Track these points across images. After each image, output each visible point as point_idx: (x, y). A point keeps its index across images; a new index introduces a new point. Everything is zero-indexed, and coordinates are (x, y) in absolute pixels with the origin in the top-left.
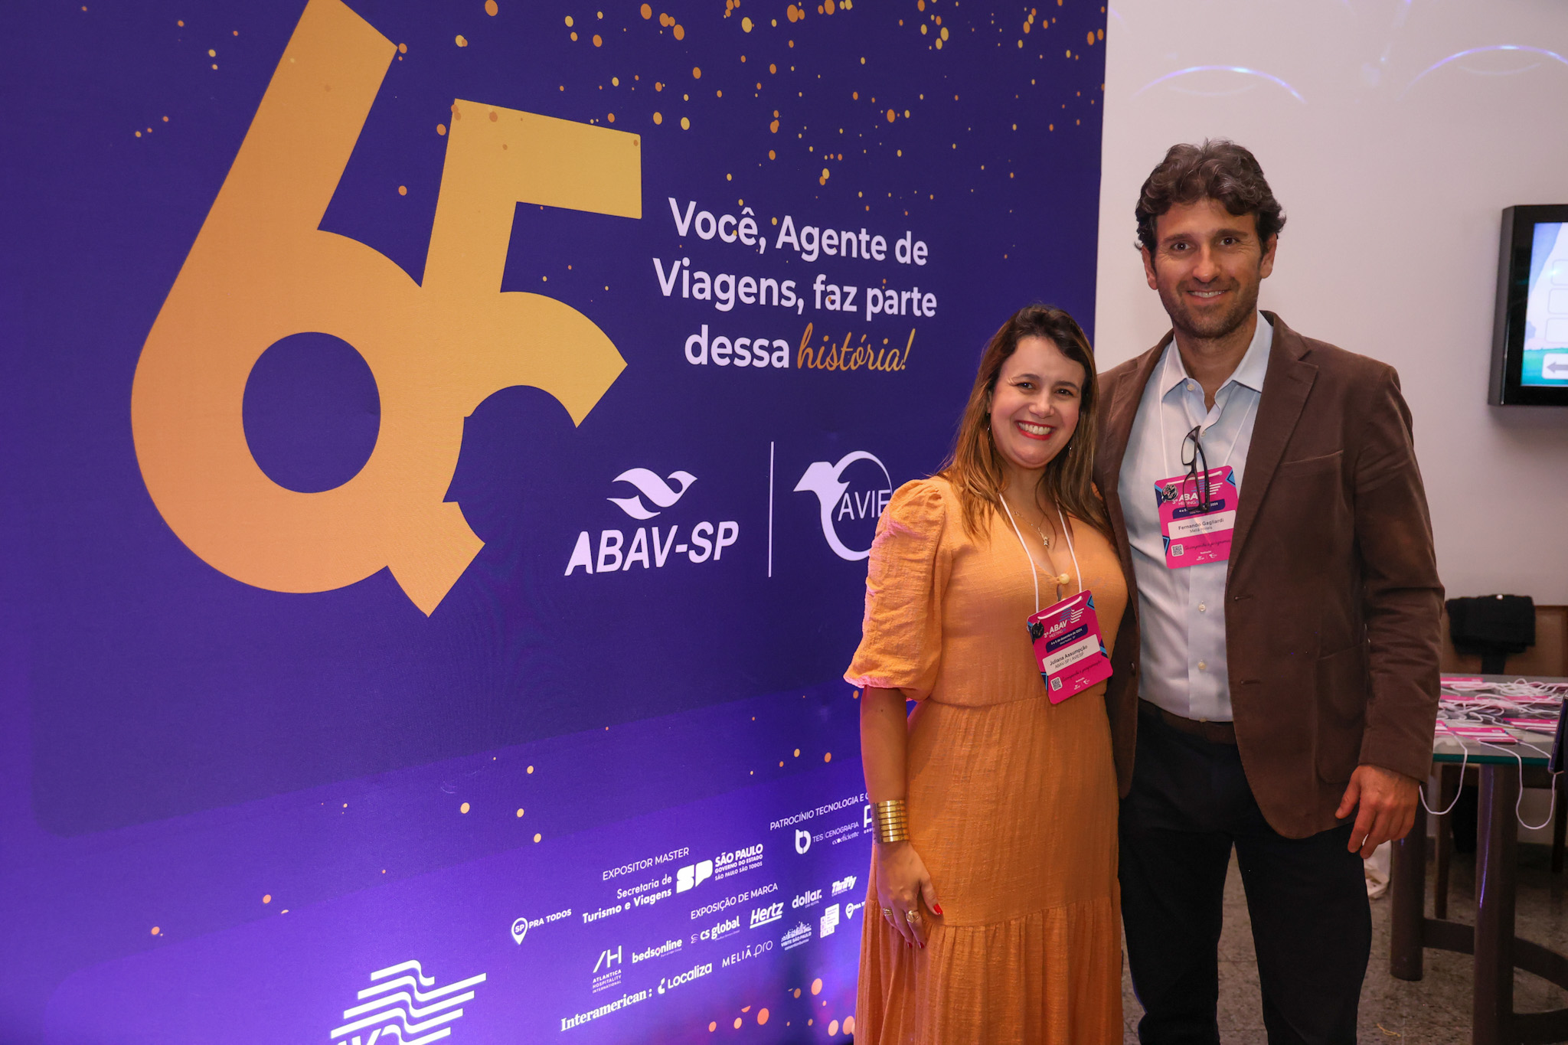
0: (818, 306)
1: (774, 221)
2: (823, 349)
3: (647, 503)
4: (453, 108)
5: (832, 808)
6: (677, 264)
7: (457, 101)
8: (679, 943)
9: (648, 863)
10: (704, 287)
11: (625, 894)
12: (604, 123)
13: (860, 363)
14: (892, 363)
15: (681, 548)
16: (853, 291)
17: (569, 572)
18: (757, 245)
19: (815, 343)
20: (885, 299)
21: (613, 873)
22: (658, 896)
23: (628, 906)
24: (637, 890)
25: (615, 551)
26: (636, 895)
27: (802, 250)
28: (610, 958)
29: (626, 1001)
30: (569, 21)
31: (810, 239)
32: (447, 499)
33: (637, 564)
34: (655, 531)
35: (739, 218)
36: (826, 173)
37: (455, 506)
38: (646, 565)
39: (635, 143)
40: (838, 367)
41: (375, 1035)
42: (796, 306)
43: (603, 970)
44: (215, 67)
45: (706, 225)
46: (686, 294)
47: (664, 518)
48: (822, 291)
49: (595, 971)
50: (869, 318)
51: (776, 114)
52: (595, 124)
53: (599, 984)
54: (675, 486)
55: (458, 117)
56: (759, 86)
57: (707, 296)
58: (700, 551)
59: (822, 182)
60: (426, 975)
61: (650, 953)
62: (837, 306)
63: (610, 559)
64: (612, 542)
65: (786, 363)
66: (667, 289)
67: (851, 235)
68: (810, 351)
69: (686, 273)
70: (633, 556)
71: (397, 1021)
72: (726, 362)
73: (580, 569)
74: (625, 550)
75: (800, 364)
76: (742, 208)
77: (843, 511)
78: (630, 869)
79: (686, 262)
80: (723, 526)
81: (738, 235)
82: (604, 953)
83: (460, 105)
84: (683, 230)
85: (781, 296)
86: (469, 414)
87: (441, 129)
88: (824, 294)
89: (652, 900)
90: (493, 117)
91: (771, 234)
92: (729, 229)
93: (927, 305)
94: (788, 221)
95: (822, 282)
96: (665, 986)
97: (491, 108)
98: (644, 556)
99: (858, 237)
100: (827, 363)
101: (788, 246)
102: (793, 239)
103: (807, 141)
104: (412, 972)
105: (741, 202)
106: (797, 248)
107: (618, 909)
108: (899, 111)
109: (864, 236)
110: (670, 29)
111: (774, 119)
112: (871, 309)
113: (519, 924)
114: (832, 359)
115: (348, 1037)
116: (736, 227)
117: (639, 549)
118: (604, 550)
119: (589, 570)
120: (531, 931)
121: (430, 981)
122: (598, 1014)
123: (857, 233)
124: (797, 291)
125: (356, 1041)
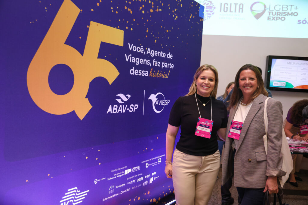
0: (153, 65)
1: (147, 49)
3: (122, 100)
5: (152, 159)
6: (129, 55)
7: (91, 21)
8: (125, 184)
9: (120, 169)
10: (134, 60)
11: (115, 175)
12: (117, 28)
13: (160, 76)
14: (166, 76)
15: (128, 109)
16: (160, 63)
17: (107, 113)
18: (143, 53)
19: (153, 72)
20: (165, 65)
21: (113, 171)
22: (121, 175)
23: (116, 177)
24: (118, 174)
25: (116, 109)
26: (117, 175)
28: (112, 187)
29: (115, 195)
30: (112, 8)
31: (153, 52)
32: (86, 98)
33: (120, 112)
34: (123, 106)
35: (140, 48)
36: (156, 41)
37: (87, 99)
38: (121, 112)
39: (123, 32)
40: (157, 77)
41: (68, 202)
42: (150, 65)
43: (111, 189)
44: (46, 11)
45: (135, 49)
46: (130, 61)
47: (125, 103)
49: (109, 190)
50: (162, 68)
51: (148, 29)
52: (116, 28)
53: (110, 192)
54: (127, 97)
55: (91, 24)
56: (145, 23)
57: (134, 62)
58: (131, 110)
60: (78, 190)
61: (119, 186)
62: (157, 65)
63: (115, 111)
64: (115, 107)
65: (147, 75)
66: (127, 60)
67: (160, 52)
68: (152, 73)
69: (131, 57)
70: (119, 110)
71: (72, 199)
72: (137, 74)
73: (110, 112)
74: (118, 109)
75: (150, 76)
77: (156, 103)
78: (116, 170)
79: (131, 55)
80: (135, 105)
81: (140, 51)
83: (92, 22)
84: (130, 49)
85: (147, 63)
86: (91, 81)
87: (88, 27)
88: (155, 63)
89: (120, 176)
90: (98, 25)
91: (146, 51)
92: (139, 49)
93: (172, 66)
94: (149, 49)
95: (154, 61)
96: (122, 193)
97: (97, 23)
98: (121, 110)
100: (155, 76)
101: (149, 53)
102: (150, 52)
103: (153, 34)
104: (76, 190)
105: (141, 45)
106: (150, 54)
107: (114, 178)
108: (169, 30)
109: (162, 53)
110: (130, 11)
112: (163, 66)
113: (96, 180)
115: (63, 202)
116: (140, 49)
117: (120, 109)
118: (114, 109)
120: (98, 182)
121: (79, 191)
122: (109, 198)
123: (161, 52)
124: (150, 62)
125: (65, 203)
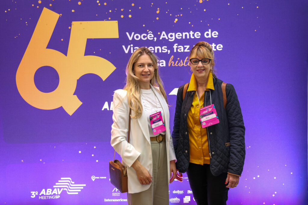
0: (175, 51)
1: (159, 33)
2: (177, 61)
4: (72, 23)
6: (129, 46)
7: (73, 22)
12: (108, 20)
16: (188, 47)
17: (103, 109)
18: (154, 39)
19: (174, 60)
27: (169, 39)
28: (117, 190)
29: (122, 200)
30: (98, 1)
31: (171, 36)
35: (147, 34)
36: (176, 20)
37: (76, 96)
39: (116, 23)
40: (183, 65)
41: (62, 189)
42: (167, 52)
43: (115, 192)
44: (27, 25)
45: (137, 37)
48: (176, 48)
49: (113, 191)
52: (105, 20)
53: (114, 194)
55: (73, 25)
56: (152, 4)
59: (175, 22)
60: (73, 181)
62: (182, 51)
65: (164, 65)
66: (127, 52)
67: (187, 33)
68: (173, 62)
69: (132, 48)
71: (66, 188)
73: (106, 109)
75: (169, 65)
76: (148, 32)
79: (132, 45)
81: (147, 38)
82: (115, 188)
83: (74, 23)
84: (130, 39)
85: (162, 50)
86: (78, 79)
87: (70, 28)
88: (177, 49)
90: (81, 23)
91: (158, 36)
92: (144, 37)
93: (218, 47)
94: (164, 33)
95: (176, 46)
97: (80, 22)
99: (189, 33)
100: (179, 65)
101: (164, 39)
102: (166, 37)
103: (169, 13)
104: (69, 180)
106: (167, 38)
109: (191, 33)
111: (158, 10)
113: (93, 177)
114: (181, 63)
115: (57, 188)
116: (147, 36)
119: (108, 109)
120: (96, 179)
121: (73, 183)
122: (114, 200)
123: (189, 32)
124: (168, 49)
125: (58, 189)
